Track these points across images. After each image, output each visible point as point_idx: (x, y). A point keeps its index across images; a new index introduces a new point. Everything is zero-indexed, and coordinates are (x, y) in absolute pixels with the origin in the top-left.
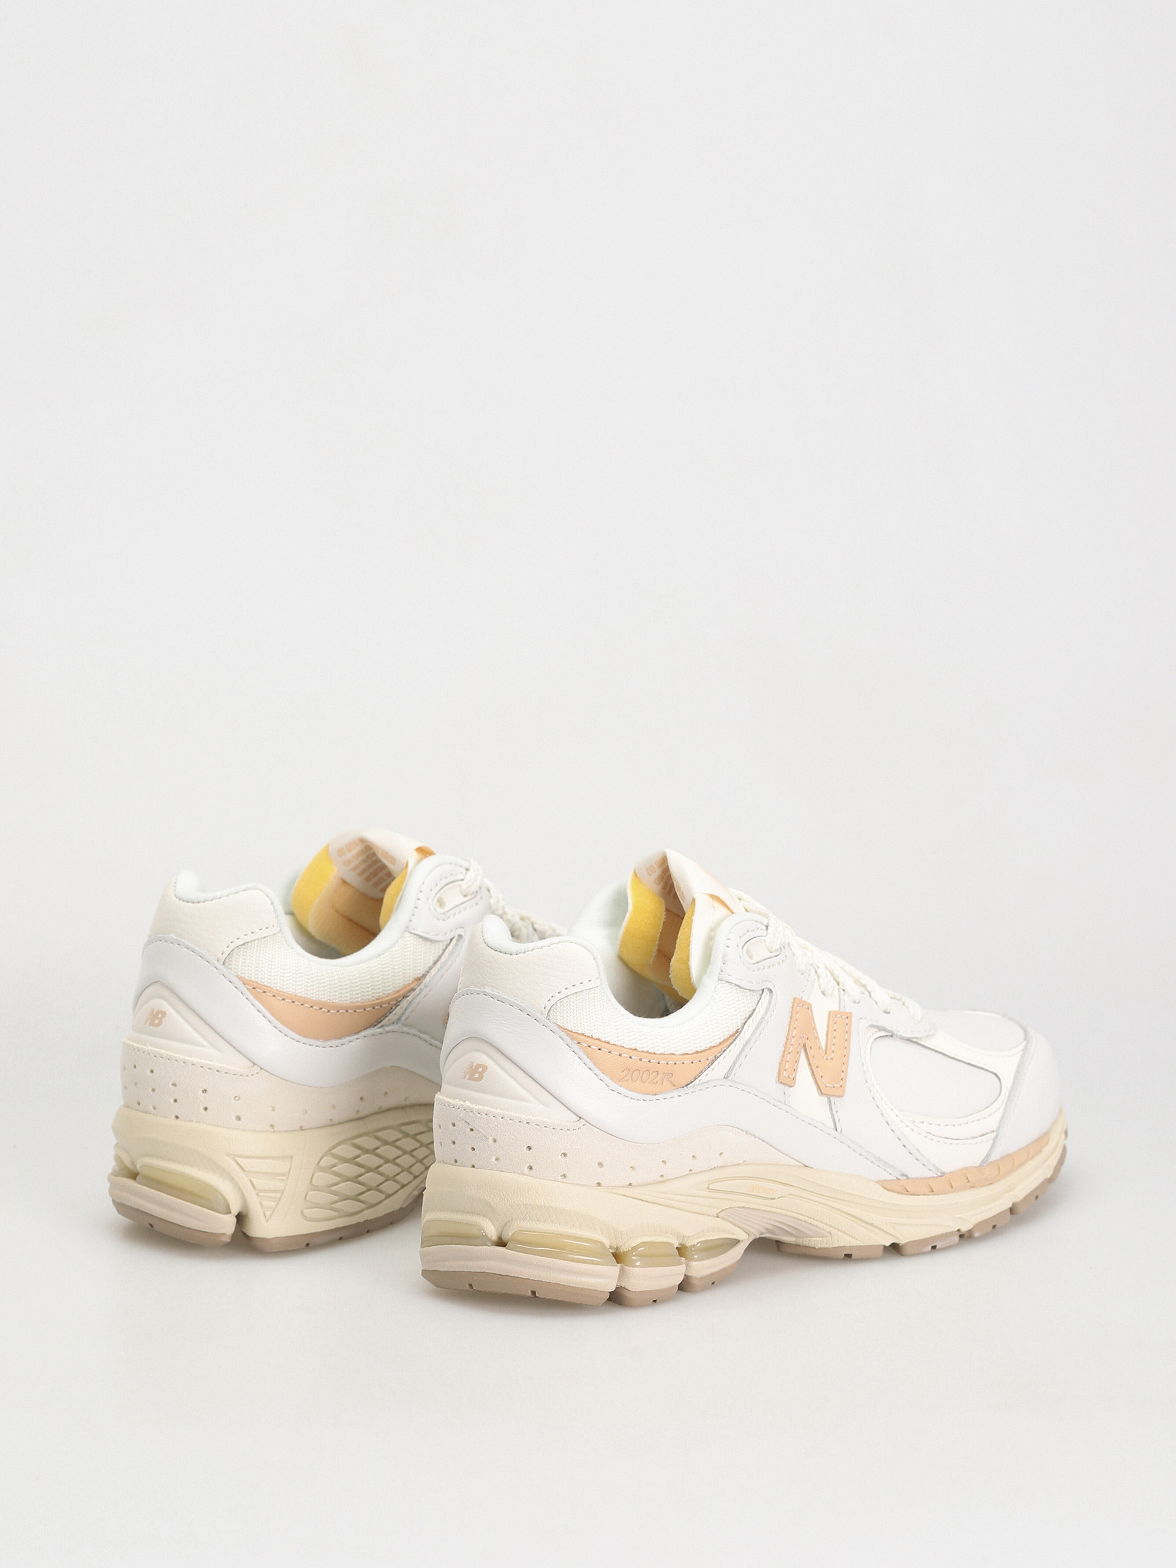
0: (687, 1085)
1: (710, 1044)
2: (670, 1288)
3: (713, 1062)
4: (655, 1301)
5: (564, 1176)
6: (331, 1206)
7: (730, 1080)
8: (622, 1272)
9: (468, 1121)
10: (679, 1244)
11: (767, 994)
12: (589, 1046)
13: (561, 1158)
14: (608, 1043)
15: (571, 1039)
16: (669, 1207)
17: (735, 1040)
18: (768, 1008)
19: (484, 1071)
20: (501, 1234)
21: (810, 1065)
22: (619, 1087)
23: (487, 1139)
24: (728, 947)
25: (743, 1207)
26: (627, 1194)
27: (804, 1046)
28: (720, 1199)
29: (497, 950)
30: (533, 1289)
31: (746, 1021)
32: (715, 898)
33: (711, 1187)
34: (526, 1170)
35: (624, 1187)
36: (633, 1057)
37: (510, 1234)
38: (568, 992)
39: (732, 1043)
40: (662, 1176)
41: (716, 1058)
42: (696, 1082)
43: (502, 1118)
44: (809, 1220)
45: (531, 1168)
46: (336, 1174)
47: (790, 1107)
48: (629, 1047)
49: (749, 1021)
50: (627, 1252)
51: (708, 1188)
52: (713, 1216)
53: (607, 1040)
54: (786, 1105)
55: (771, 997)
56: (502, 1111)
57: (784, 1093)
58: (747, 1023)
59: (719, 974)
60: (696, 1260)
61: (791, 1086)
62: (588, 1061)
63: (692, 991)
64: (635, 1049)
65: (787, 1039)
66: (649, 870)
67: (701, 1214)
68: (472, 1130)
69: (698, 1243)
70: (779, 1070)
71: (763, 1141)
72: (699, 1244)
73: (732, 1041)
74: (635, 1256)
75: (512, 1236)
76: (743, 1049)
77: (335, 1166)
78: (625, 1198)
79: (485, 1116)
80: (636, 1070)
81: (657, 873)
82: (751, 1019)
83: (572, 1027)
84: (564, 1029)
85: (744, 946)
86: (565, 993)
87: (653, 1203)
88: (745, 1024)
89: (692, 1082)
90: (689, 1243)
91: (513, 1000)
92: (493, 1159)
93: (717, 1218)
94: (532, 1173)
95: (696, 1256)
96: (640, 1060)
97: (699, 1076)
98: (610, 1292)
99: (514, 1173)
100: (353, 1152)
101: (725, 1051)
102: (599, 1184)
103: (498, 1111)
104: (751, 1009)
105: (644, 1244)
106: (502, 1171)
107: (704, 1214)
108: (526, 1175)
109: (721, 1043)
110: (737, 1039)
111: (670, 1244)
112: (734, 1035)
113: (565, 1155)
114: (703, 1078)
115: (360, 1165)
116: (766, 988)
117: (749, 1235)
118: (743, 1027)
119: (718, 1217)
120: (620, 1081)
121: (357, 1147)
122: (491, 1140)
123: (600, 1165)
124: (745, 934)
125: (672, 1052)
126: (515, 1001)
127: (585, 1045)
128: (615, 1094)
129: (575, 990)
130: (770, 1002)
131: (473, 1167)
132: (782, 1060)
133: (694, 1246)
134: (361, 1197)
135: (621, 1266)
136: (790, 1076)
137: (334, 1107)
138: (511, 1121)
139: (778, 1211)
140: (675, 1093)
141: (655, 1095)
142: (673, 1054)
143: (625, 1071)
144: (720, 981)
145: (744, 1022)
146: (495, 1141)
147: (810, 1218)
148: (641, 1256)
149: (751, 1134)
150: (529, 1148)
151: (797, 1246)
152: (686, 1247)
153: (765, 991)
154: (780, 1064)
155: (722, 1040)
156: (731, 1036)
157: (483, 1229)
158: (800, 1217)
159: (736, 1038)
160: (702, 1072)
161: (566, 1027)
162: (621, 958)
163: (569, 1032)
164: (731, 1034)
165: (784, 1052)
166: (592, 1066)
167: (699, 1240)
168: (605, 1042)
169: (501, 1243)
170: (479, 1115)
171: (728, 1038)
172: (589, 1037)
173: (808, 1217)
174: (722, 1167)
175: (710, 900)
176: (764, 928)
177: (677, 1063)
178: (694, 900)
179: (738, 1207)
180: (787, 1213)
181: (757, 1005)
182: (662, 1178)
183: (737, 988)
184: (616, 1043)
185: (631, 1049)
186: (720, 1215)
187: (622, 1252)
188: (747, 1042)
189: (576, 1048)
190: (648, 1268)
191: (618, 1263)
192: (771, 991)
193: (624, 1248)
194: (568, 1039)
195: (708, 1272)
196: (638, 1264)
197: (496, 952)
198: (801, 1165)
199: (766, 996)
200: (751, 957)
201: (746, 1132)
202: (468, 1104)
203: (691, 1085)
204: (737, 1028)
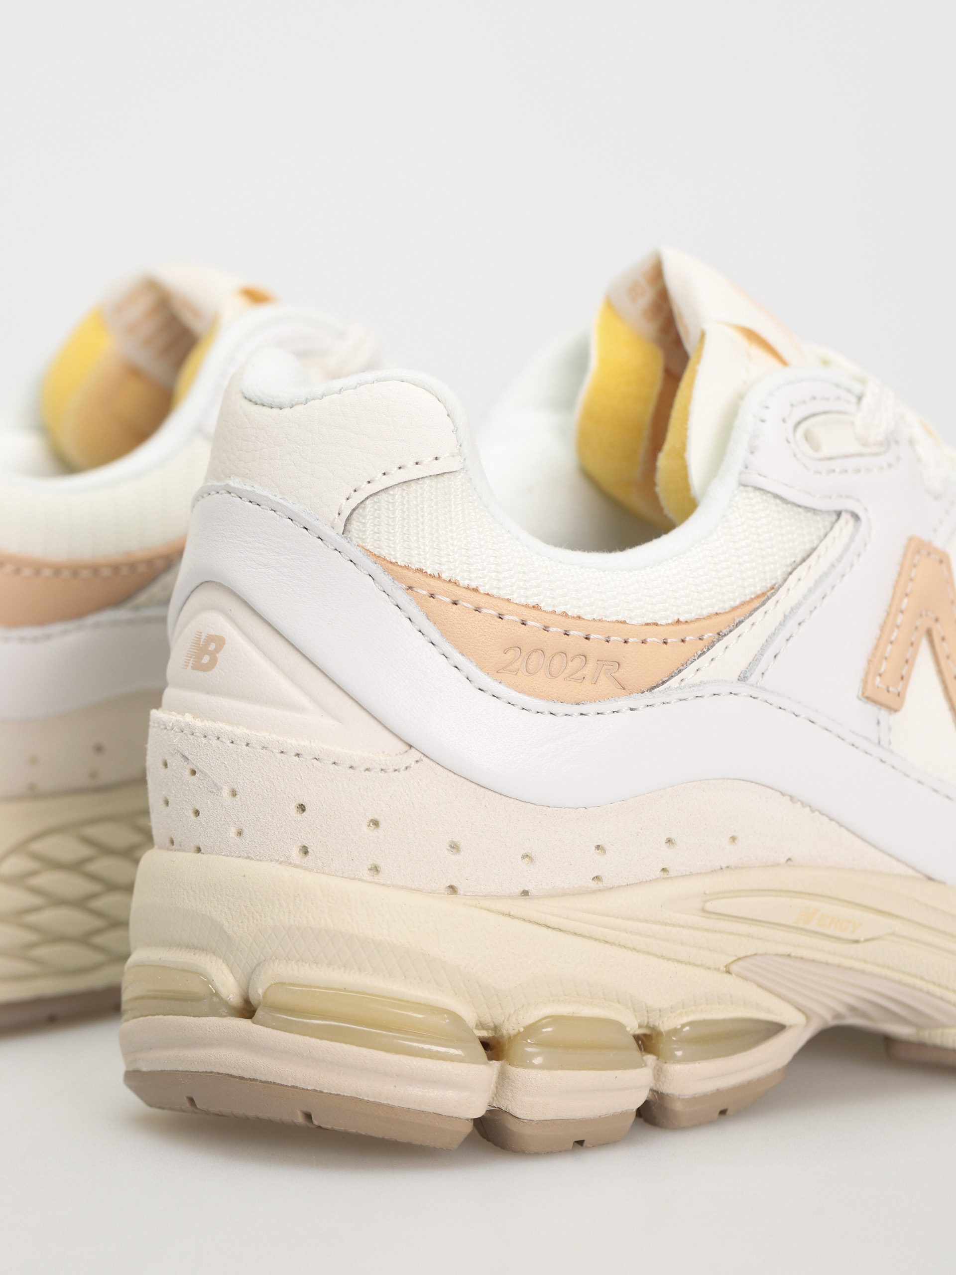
0: (653, 688)
1: (710, 609)
2: (615, 1117)
3: (713, 644)
4: (580, 1143)
5: (375, 869)
6: (23, 952)
7: (752, 685)
8: (503, 1078)
9: (186, 754)
10: (640, 1027)
11: (847, 522)
12: (432, 596)
13: (370, 832)
14: (476, 590)
15: (393, 579)
16: (613, 944)
17: (764, 603)
18: (846, 549)
19: (217, 650)
20: (248, 992)
21: (940, 672)
22: (496, 684)
23: (219, 789)
24: (763, 421)
25: (789, 956)
26: (512, 913)
27: (929, 633)
28: (732, 933)
29: (259, 402)
30: (308, 1110)
31: (794, 569)
32: (752, 336)
33: (709, 906)
34: (295, 854)
35: (510, 897)
36: (529, 623)
37: (260, 991)
38: (387, 481)
39: (758, 608)
40: (597, 878)
41: (720, 636)
42: (674, 682)
43: (247, 745)
44: (938, 991)
45: (305, 851)
46: (36, 891)
47: (891, 751)
48: (523, 601)
49: (800, 568)
50: (515, 1036)
51: (704, 910)
52: (718, 970)
53: (473, 585)
54: (883, 747)
55: (856, 529)
56: (248, 732)
57: (878, 723)
58: (794, 573)
59: (741, 473)
60: (679, 1061)
61: (893, 710)
62: (427, 626)
63: (689, 506)
64: (536, 607)
65: (888, 614)
66: (633, 291)
67: (689, 963)
68: (194, 772)
69: (684, 1026)
70: (867, 674)
71: (831, 819)
72: (687, 1028)
73: (757, 605)
74: (531, 1045)
75: (265, 993)
76: (782, 624)
77: (33, 873)
78: (508, 919)
79: (214, 742)
80: (536, 650)
81: (646, 298)
82: (805, 564)
83: (398, 555)
84: (378, 558)
85: (799, 423)
86: (382, 483)
87: (575, 934)
88: (791, 573)
89: (663, 683)
90: (665, 1025)
91: (277, 499)
92: (232, 832)
93: (727, 975)
94: (308, 861)
95: (679, 1053)
96: (546, 629)
97: (680, 671)
98: (475, 1120)
99: (271, 861)
100: (80, 851)
101: (741, 622)
102: (453, 889)
103: (240, 731)
104: (808, 547)
105: (555, 1020)
106: (248, 858)
107: (695, 965)
108: (296, 866)
109: (734, 609)
110: (770, 601)
111: (619, 1026)
112: (763, 594)
113: (376, 823)
114: (688, 673)
115: (93, 877)
116: (846, 511)
117: (808, 1017)
118: (785, 580)
119: (728, 972)
120: (499, 671)
121: (89, 841)
122: (226, 792)
123: (455, 847)
124: (804, 402)
125: (620, 618)
126: (282, 501)
127: (425, 592)
128: (486, 697)
129: (402, 476)
130: (852, 538)
131: (199, 850)
132: (873, 655)
133: (675, 1031)
134: (99, 940)
135: (502, 1067)
136: (891, 689)
137: (33, 761)
138: (264, 751)
139: (868, 968)
140: (623, 703)
141: (578, 704)
142: (624, 622)
143: (512, 652)
144: (742, 488)
145: (789, 570)
146: (234, 794)
147: (940, 986)
148: (547, 1044)
149: (802, 803)
150: (302, 808)
151: (921, 1046)
152: (659, 1034)
153: (845, 517)
154: (870, 662)
155: (738, 603)
156: (758, 597)
157: (210, 981)
158: (918, 983)
159: (768, 598)
160: (685, 665)
161: (384, 553)
162: (587, 475)
163: (389, 566)
164: (759, 592)
165: (879, 639)
166: (436, 636)
167: (685, 1020)
168: (468, 588)
169: (248, 1010)
170: (204, 741)
171: (752, 600)
172: (432, 576)
173: (934, 983)
174: (737, 868)
175: (743, 341)
176: (854, 400)
177: (631, 640)
178: (703, 335)
179: (776, 955)
180: (890, 974)
181: (821, 541)
182: (600, 884)
183: (778, 501)
184: (494, 592)
185: (527, 606)
186: (734, 968)
187: (506, 1037)
188: (792, 609)
189: (403, 597)
190: (559, 1072)
191: (490, 1058)
192: (856, 517)
193: (510, 1028)
194: (385, 579)
195: (708, 1087)
196: (537, 1061)
197: (256, 408)
198: (911, 872)
199: (845, 525)
200: (816, 448)
201: (792, 798)
202: (189, 718)
203: (661, 688)
204: (774, 582)
